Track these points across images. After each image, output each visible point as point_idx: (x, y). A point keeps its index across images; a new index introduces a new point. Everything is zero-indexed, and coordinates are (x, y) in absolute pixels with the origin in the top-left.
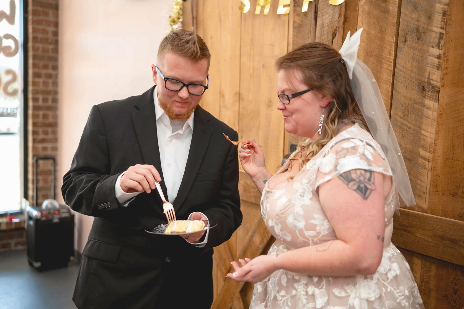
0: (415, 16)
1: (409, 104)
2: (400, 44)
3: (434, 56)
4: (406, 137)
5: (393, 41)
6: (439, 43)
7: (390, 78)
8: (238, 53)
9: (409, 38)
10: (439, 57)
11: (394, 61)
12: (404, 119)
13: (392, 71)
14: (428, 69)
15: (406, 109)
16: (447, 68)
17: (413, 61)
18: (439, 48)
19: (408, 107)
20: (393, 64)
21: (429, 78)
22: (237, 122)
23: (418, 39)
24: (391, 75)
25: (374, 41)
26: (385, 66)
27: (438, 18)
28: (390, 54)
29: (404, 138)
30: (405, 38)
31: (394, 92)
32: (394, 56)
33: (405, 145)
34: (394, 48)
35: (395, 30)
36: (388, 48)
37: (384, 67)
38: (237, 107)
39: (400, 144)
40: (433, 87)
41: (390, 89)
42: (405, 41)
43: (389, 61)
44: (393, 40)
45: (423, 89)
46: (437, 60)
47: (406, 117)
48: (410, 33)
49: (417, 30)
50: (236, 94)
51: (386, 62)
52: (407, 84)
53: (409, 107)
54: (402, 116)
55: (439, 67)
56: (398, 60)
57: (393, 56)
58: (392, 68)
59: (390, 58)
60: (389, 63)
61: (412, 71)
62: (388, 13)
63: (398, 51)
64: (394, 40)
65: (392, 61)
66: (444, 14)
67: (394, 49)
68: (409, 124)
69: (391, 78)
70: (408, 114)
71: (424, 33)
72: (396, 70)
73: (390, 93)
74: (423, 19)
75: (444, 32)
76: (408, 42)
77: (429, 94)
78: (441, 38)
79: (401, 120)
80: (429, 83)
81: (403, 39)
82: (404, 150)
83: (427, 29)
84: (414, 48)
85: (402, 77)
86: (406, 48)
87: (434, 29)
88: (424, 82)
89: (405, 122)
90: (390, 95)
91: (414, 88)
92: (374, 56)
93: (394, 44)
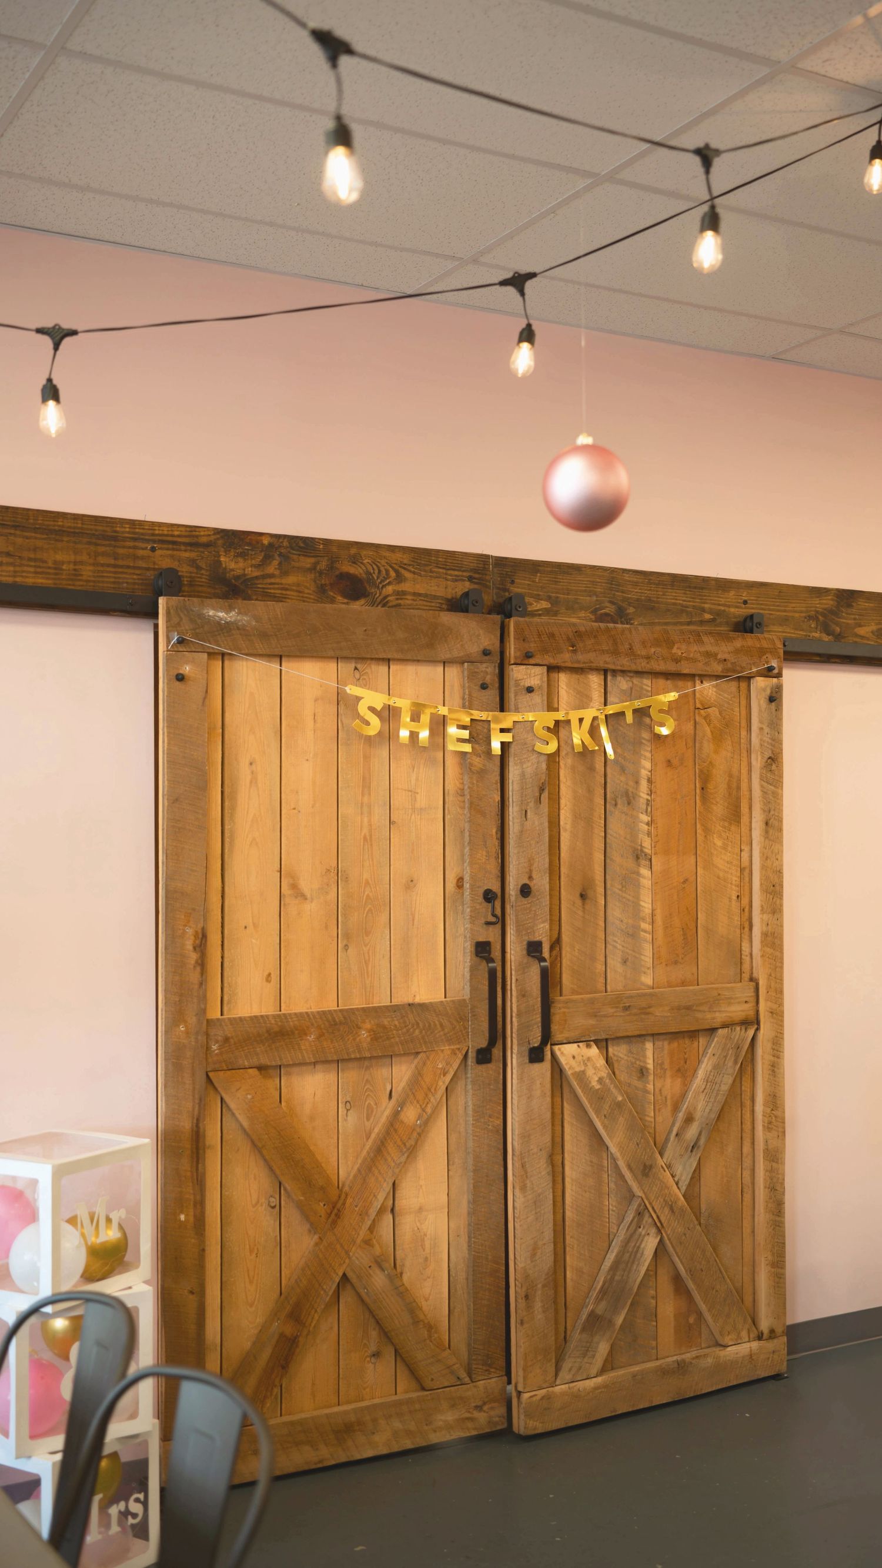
0: (623, 779)
1: (626, 874)
2: (609, 807)
3: (644, 823)
4: (626, 911)
6: (647, 809)
9: (619, 801)
10: (648, 824)
12: (622, 891)
14: (641, 836)
15: (623, 879)
16: (657, 835)
18: (647, 815)
19: (625, 876)
21: (641, 846)
23: (629, 803)
24: (603, 842)
26: (596, 831)
27: (644, 785)
29: (624, 912)
30: (616, 801)
31: (607, 861)
35: (603, 791)
40: (646, 855)
42: (616, 805)
45: (638, 858)
46: (646, 827)
47: (624, 889)
48: (620, 796)
49: (627, 793)
52: (622, 852)
55: (649, 834)
56: (609, 826)
61: (625, 838)
63: (608, 815)
65: (603, 826)
67: (603, 813)
68: (628, 895)
70: (626, 884)
71: (634, 798)
72: (609, 836)
73: (603, 862)
74: (631, 783)
75: (649, 798)
76: (619, 806)
77: (643, 862)
78: (647, 805)
79: (620, 892)
80: (642, 851)
81: (614, 803)
83: (636, 795)
84: (625, 813)
85: (616, 844)
86: (617, 813)
87: (642, 795)
88: (638, 849)
89: (623, 894)
90: (603, 864)
91: (629, 857)
92: (583, 819)
93: (603, 807)
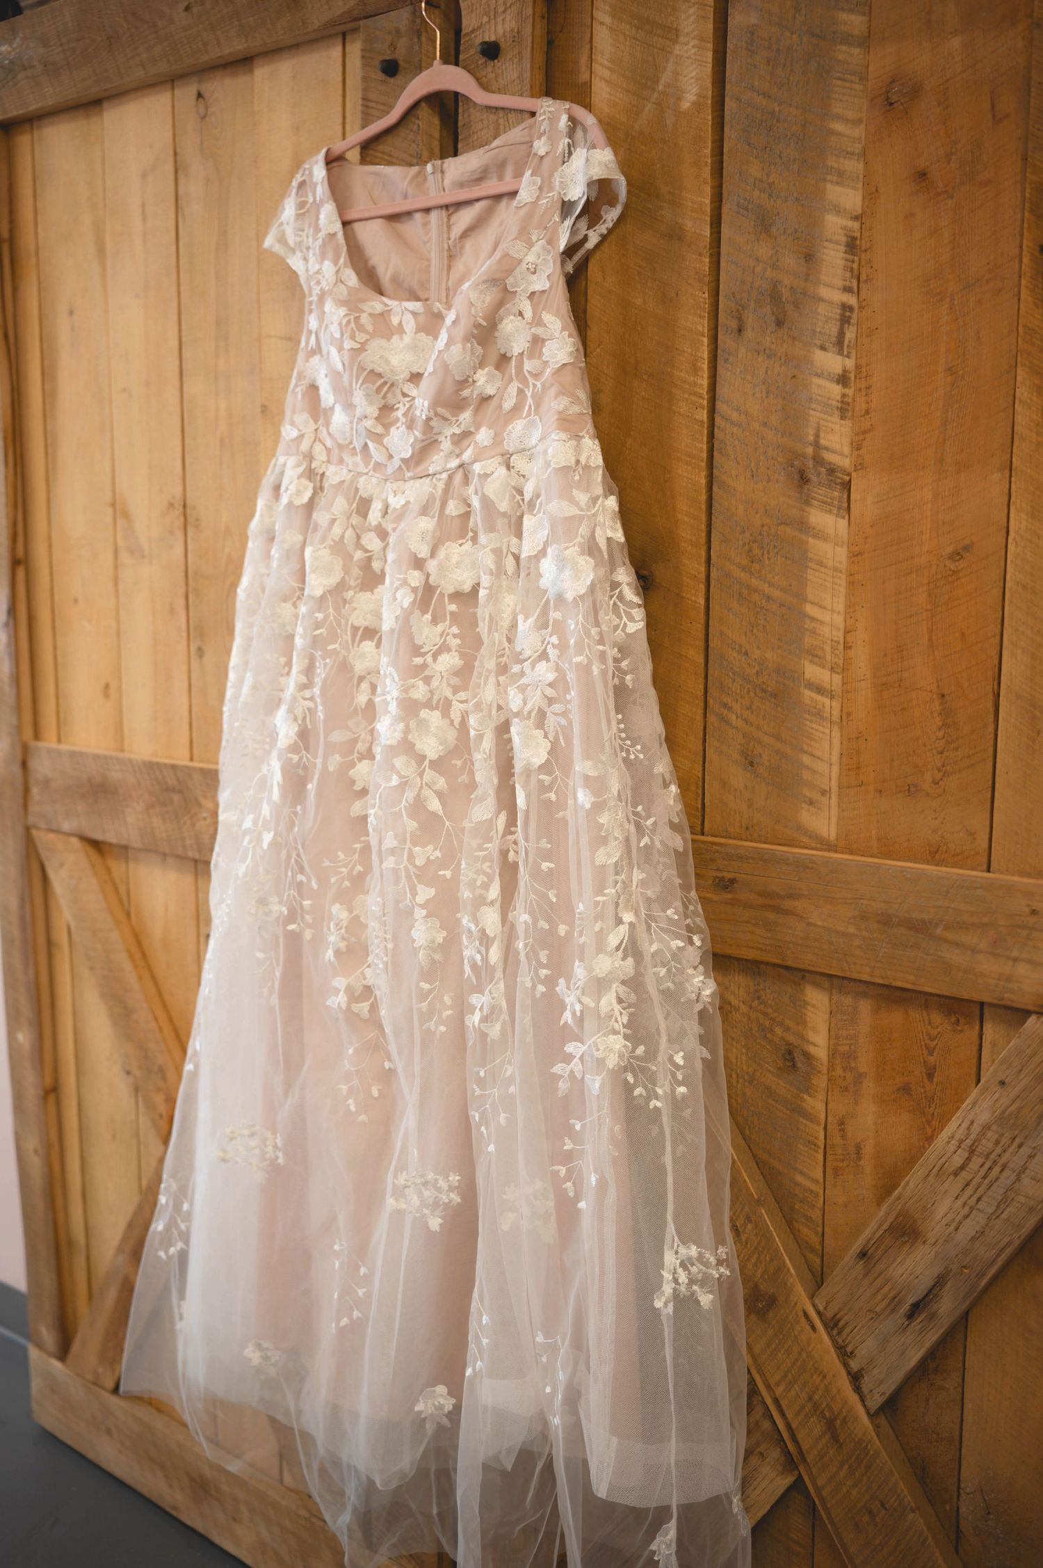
0: (764, 250)
1: (763, 526)
2: (725, 340)
3: (829, 377)
4: (761, 628)
5: (700, 328)
6: (841, 335)
7: (699, 445)
8: (171, 365)
9: (750, 320)
10: (843, 379)
11: (707, 393)
12: (751, 574)
13: (706, 426)
14: (814, 416)
15: (755, 541)
16: (867, 412)
17: (767, 393)
18: (840, 353)
19: (760, 534)
20: (705, 402)
21: (816, 444)
22: (181, 602)
23: (779, 323)
24: (702, 436)
25: (642, 328)
26: (682, 408)
27: (833, 258)
28: (695, 370)
29: (755, 631)
30: (740, 319)
31: (715, 488)
32: (709, 378)
33: (758, 652)
34: (706, 353)
35: (706, 295)
36: (689, 351)
37: (679, 413)
38: (178, 551)
39: (743, 650)
40: (832, 471)
41: (703, 481)
42: (740, 331)
43: (695, 394)
44: (703, 326)
45: (803, 479)
46: (836, 390)
47: (756, 566)
48: (752, 305)
49: (774, 296)
50: (171, 505)
51: (686, 396)
52: (752, 465)
53: (765, 534)
54: (745, 562)
55: (844, 410)
56: (723, 390)
57: (706, 375)
58: (703, 415)
59: (695, 384)
60: (693, 398)
61: (765, 424)
62: (680, 239)
63: (720, 362)
64: (706, 325)
65: (704, 392)
66: (852, 246)
67: (706, 355)
68: (767, 585)
69: (705, 447)
70: (763, 555)
71: (796, 305)
72: (718, 420)
73: (704, 491)
74: (790, 261)
75: (852, 301)
76: (749, 333)
77: (820, 492)
78: (845, 321)
79: (743, 575)
80: (818, 461)
81: (734, 324)
82: (757, 668)
83: (804, 294)
84: (767, 352)
85: (736, 443)
86: (742, 352)
87: (824, 292)
88: (804, 456)
89: (754, 580)
90: (703, 497)
91: (776, 475)
92: (645, 377)
93: (705, 340)
